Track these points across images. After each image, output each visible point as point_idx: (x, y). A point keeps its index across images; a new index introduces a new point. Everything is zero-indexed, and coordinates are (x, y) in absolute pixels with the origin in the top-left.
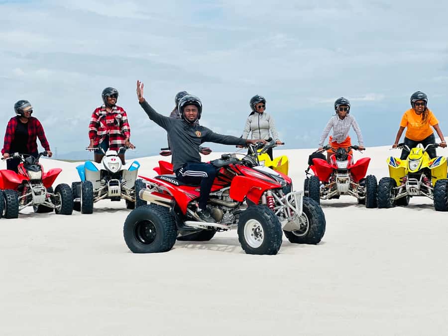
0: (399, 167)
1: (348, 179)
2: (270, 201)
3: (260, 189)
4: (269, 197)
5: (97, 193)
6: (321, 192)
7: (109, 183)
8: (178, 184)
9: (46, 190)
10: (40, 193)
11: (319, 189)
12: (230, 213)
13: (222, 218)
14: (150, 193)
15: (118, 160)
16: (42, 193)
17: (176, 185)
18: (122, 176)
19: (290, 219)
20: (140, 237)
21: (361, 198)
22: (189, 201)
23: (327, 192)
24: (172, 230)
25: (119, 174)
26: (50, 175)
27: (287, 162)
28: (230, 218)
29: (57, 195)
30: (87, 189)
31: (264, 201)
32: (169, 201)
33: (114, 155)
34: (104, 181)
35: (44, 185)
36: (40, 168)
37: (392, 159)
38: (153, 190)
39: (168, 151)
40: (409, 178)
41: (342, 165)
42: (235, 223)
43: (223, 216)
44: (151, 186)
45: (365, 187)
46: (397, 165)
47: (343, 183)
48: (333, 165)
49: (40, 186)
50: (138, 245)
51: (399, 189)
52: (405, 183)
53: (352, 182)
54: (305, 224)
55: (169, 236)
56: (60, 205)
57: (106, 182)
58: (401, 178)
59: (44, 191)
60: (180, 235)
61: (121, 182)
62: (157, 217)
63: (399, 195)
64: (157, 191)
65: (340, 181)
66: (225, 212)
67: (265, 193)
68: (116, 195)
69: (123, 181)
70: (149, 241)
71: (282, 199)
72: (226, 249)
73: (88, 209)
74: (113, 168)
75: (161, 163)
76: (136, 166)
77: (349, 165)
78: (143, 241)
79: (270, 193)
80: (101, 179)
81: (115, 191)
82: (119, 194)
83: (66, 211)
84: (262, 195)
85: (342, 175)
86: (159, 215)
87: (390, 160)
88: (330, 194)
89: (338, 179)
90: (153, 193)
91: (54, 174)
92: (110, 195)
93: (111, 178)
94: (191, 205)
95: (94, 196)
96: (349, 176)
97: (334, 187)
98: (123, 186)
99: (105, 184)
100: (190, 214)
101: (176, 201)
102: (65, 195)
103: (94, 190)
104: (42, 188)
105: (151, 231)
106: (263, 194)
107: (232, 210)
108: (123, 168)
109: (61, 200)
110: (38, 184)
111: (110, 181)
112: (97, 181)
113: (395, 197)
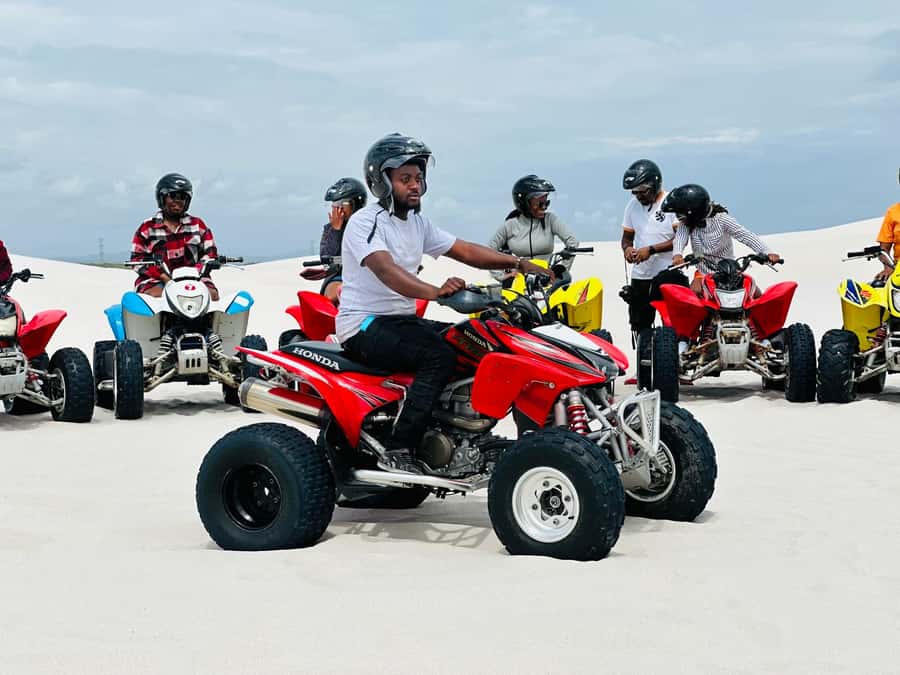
0: (868, 304)
1: (743, 333)
2: (577, 418)
3: (551, 386)
4: (574, 409)
5: (151, 369)
6: (682, 363)
7: (179, 342)
8: (337, 368)
9: (26, 362)
10: (14, 369)
11: (678, 356)
12: (471, 446)
13: (451, 459)
14: (267, 390)
15: (201, 288)
16: (18, 369)
17: (332, 371)
18: (211, 327)
19: (628, 464)
20: (239, 508)
21: (776, 377)
22: (365, 413)
23: (694, 363)
24: (320, 486)
25: (205, 322)
26: (37, 327)
27: (601, 293)
28: (471, 459)
29: (54, 376)
30: (128, 360)
31: (561, 418)
32: (314, 411)
33: (193, 278)
34: (167, 338)
35: (24, 351)
36: (13, 309)
37: (850, 284)
38: (274, 383)
39: (320, 267)
40: (892, 330)
41: (732, 300)
42: (482, 471)
43: (453, 452)
44: (270, 371)
45: (784, 352)
46: (865, 301)
47: (735, 341)
48: (710, 299)
49: (14, 353)
50: (235, 530)
51: (868, 356)
52: (881, 342)
53: (753, 340)
54: (665, 470)
55: (313, 501)
56: (61, 399)
57: (174, 341)
58: (870, 331)
59: (23, 365)
60: (342, 497)
61: (208, 341)
62: (281, 455)
63: (867, 372)
64: (285, 386)
65: (726, 337)
66: (459, 443)
67: (564, 396)
68: (196, 370)
69: (213, 337)
70: (264, 517)
71: (607, 411)
72: (460, 539)
73: (131, 407)
74: (190, 307)
75: (302, 295)
76: (244, 302)
77: (747, 300)
78: (248, 517)
79: (575, 397)
80: (162, 334)
81: (193, 361)
82: (203, 369)
83: (78, 413)
84: (557, 402)
85: (730, 325)
86: (284, 450)
87: (845, 289)
88: (702, 368)
89: (721, 332)
90: (273, 391)
91: (48, 323)
92: (183, 370)
93: (184, 330)
94: (373, 422)
95: (145, 375)
96: (748, 326)
97: (712, 353)
98: (215, 351)
99: (171, 347)
100: (369, 447)
101: (332, 415)
102: (74, 375)
103: (144, 360)
104: (19, 358)
105: (267, 491)
106: (558, 399)
107: (478, 437)
108: (213, 307)
109: (64, 387)
110: (8, 349)
111: (182, 337)
112: (152, 340)
113: (858, 374)
